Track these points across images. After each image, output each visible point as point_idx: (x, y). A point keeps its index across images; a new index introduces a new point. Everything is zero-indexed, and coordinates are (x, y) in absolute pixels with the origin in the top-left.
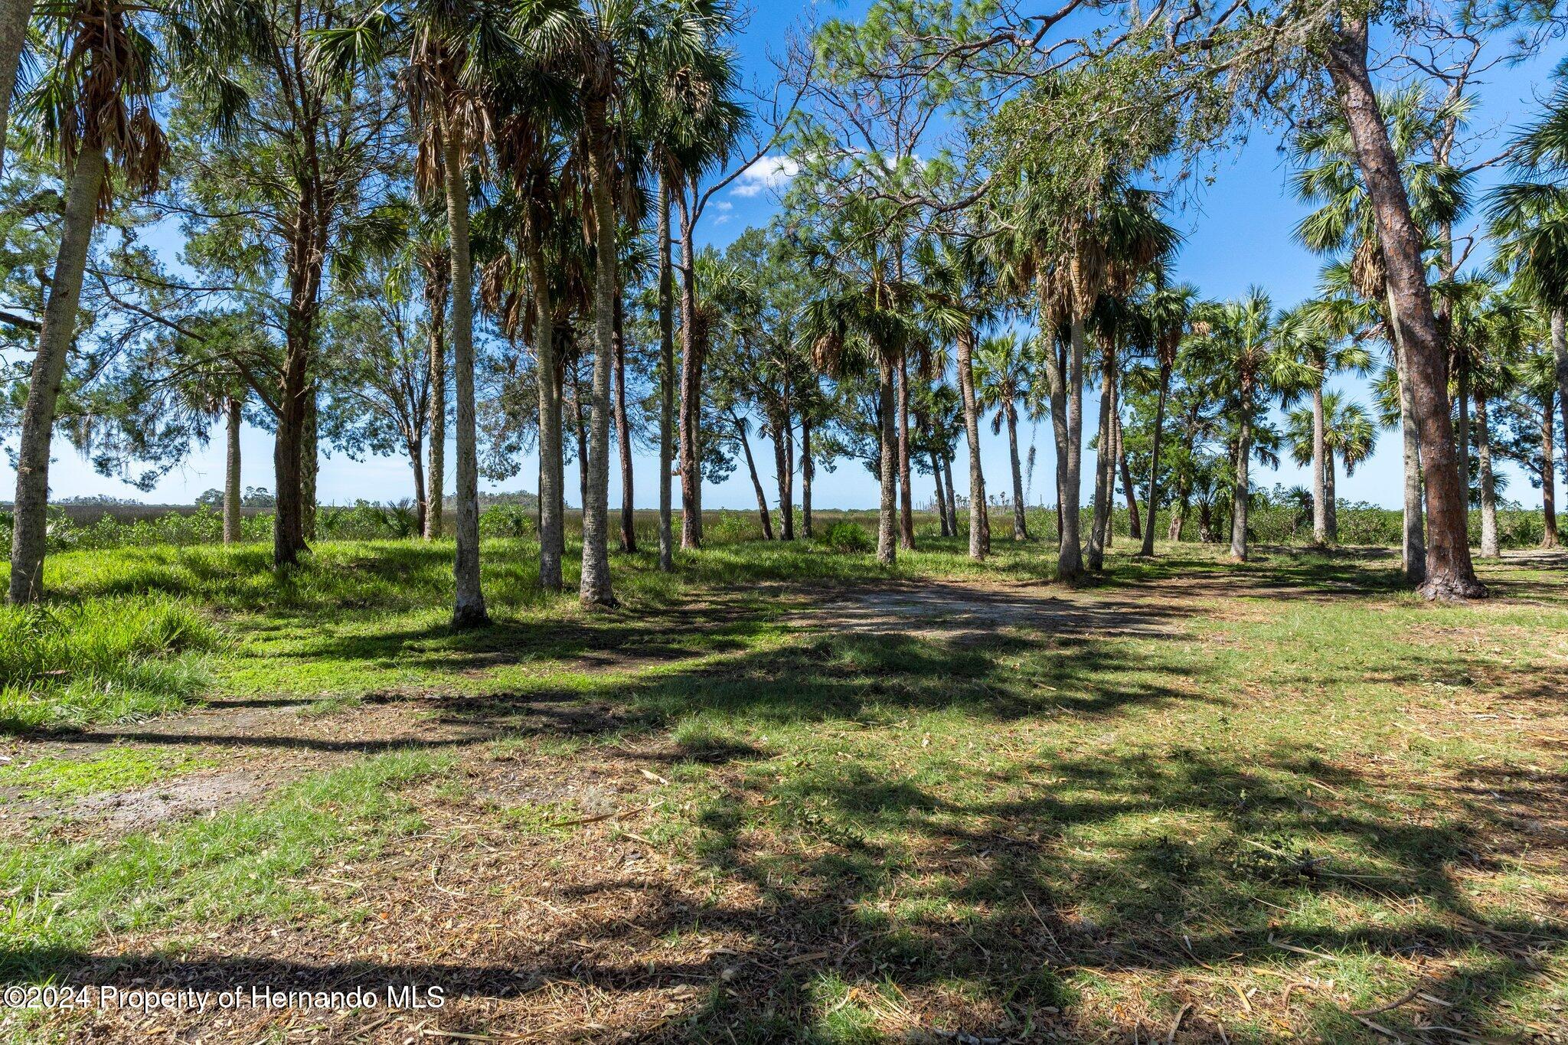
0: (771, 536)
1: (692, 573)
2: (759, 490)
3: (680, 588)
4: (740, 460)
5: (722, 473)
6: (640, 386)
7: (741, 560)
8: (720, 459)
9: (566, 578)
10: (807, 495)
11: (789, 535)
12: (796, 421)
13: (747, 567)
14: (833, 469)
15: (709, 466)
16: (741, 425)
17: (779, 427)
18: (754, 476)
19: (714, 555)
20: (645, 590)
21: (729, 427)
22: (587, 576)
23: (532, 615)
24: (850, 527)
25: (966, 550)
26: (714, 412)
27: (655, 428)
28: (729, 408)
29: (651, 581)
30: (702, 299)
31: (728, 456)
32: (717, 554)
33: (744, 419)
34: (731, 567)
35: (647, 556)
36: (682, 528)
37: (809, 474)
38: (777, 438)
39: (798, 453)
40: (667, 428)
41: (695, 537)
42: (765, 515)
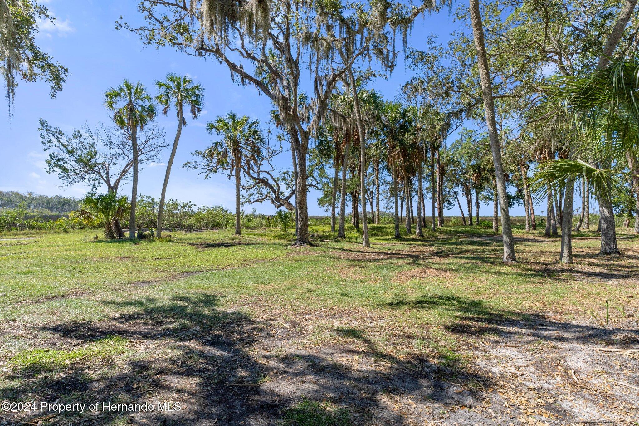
0: (466, 224)
1: (440, 232)
2: (462, 212)
3: (437, 234)
4: (456, 203)
5: (451, 207)
6: (426, 184)
7: (453, 230)
8: (450, 203)
9: (412, 232)
10: (478, 213)
11: (471, 224)
12: (474, 192)
13: (455, 231)
14: (488, 204)
15: (446, 205)
16: (456, 193)
17: (468, 194)
18: (460, 208)
19: (446, 228)
20: (429, 234)
21: (452, 194)
22: (417, 231)
23: (407, 237)
24: (487, 222)
25: (524, 229)
26: (447, 190)
27: (430, 195)
28: (452, 188)
29: (431, 233)
30: (443, 162)
31: (452, 202)
32: (447, 228)
33: (457, 192)
34: (450, 231)
35: (429, 228)
36: (438, 222)
37: (478, 206)
38: (467, 197)
39: (474, 201)
40: (434, 195)
41: (442, 223)
42: (464, 219)
